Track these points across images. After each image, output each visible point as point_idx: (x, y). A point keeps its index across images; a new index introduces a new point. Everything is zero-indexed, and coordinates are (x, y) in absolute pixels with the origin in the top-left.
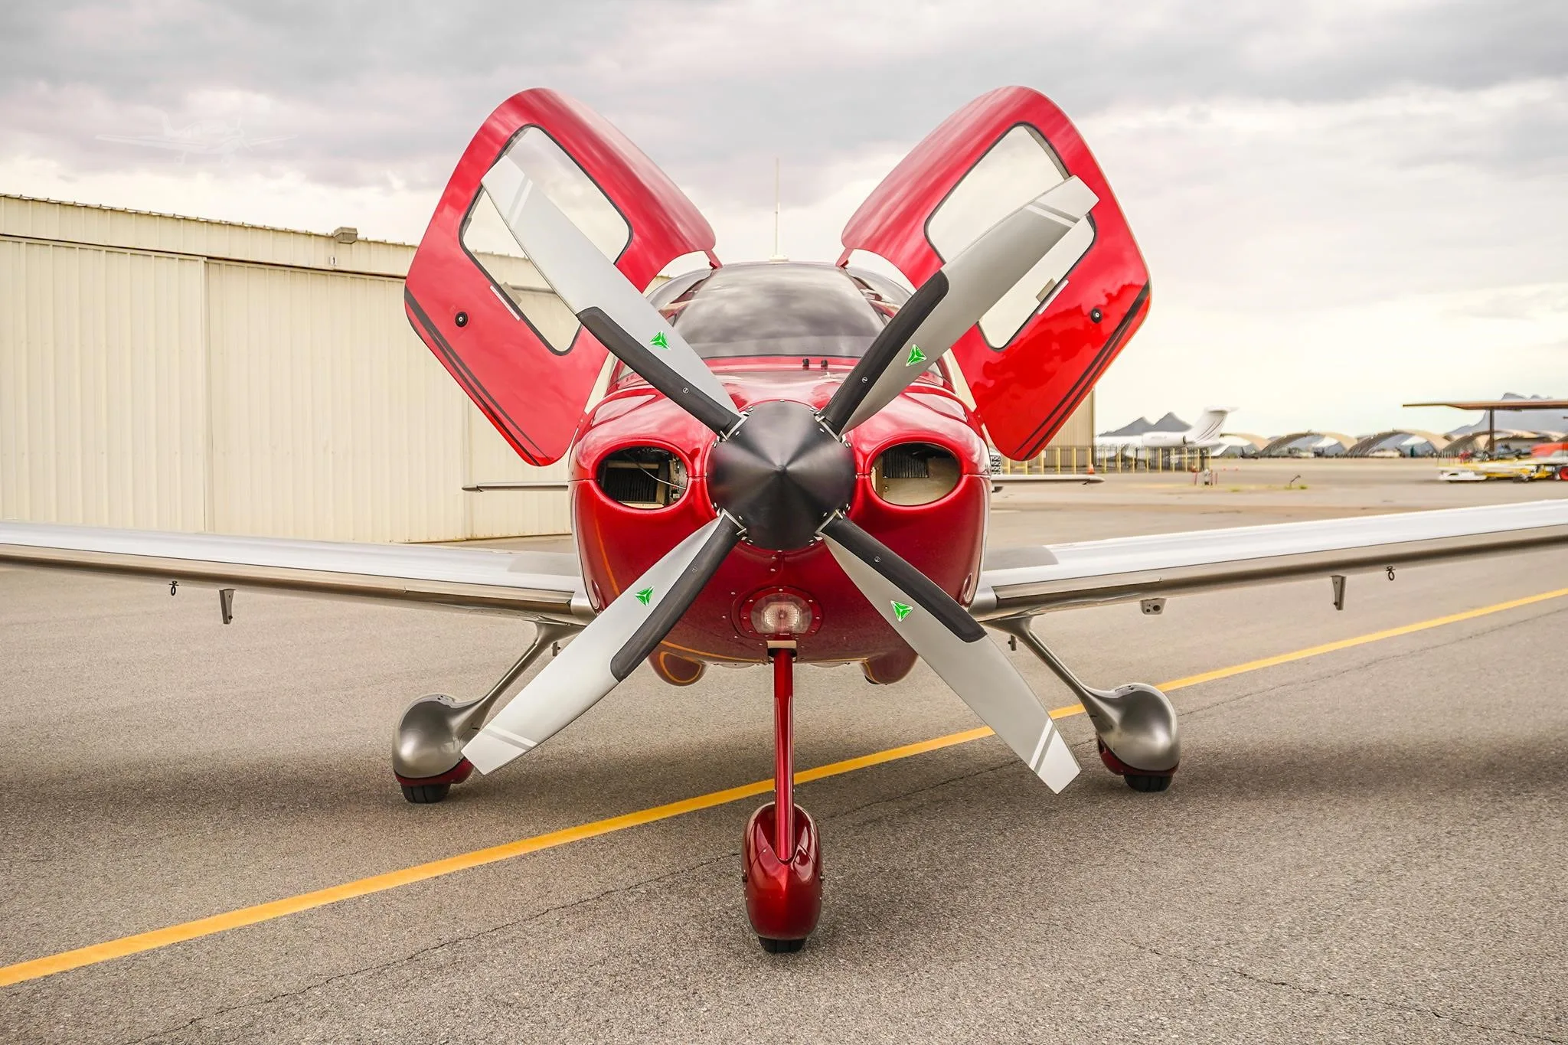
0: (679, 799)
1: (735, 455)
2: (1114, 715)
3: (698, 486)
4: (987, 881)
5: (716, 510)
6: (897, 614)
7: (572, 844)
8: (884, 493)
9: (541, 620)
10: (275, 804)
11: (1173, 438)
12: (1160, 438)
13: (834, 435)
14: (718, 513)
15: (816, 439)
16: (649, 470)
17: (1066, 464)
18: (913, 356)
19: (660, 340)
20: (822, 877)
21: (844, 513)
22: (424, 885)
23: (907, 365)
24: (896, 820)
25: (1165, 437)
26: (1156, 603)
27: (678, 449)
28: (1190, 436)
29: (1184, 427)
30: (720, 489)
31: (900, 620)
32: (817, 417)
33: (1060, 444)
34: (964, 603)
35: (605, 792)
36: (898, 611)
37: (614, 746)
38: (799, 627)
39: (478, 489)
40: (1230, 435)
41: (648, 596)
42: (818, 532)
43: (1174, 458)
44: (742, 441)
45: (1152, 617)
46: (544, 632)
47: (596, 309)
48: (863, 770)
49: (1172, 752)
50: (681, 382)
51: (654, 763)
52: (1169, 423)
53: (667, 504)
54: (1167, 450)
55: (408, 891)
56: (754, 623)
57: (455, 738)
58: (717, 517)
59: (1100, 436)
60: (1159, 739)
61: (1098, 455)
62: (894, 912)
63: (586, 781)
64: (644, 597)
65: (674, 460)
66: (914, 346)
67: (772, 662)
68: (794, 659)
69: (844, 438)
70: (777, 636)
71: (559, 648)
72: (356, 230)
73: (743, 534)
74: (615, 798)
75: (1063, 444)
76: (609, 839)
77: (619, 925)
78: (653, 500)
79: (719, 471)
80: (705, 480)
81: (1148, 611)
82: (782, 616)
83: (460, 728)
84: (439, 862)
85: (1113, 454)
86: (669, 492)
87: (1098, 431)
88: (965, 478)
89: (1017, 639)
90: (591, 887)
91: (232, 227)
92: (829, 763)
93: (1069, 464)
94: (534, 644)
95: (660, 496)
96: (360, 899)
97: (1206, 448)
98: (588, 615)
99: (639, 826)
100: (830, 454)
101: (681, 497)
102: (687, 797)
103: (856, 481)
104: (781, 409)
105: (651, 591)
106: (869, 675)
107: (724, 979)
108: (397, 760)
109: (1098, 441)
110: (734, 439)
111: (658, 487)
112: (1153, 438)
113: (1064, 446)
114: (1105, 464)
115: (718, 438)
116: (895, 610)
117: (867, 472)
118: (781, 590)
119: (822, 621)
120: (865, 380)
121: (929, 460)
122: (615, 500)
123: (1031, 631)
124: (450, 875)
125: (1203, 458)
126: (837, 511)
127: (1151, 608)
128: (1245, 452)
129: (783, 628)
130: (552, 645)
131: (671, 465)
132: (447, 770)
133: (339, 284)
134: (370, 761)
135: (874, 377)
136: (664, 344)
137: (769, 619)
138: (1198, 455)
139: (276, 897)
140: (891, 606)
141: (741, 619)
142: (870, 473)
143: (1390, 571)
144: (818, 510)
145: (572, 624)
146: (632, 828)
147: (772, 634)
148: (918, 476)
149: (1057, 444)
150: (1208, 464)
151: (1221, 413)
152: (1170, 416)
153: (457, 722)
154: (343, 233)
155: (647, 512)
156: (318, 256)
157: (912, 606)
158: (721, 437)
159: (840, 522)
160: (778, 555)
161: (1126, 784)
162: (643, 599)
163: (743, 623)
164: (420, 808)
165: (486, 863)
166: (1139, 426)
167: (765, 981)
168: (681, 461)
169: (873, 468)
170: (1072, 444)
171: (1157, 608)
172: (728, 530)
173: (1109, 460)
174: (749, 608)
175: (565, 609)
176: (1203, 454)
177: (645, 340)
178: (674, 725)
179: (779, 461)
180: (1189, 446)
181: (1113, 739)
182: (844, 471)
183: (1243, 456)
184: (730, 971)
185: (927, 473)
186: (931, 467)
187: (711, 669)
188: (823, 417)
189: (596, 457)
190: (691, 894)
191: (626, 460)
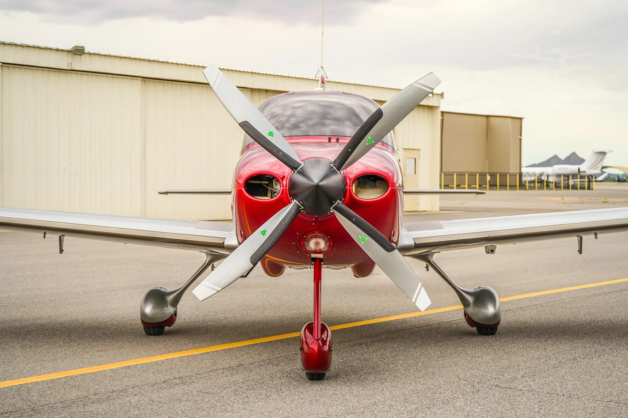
0: (270, 336)
1: (299, 178)
2: (470, 299)
3: (284, 190)
4: (404, 362)
5: (292, 200)
6: (361, 241)
7: (224, 350)
8: (358, 194)
9: (209, 252)
10: (86, 335)
11: (572, 168)
12: (563, 168)
13: (338, 171)
14: (292, 201)
15: (331, 172)
16: (264, 184)
17: (503, 184)
18: (369, 141)
19: (271, 134)
20: (332, 349)
21: (341, 201)
22: (163, 362)
23: (367, 144)
24: (369, 344)
25: (567, 168)
26: (491, 248)
27: (278, 177)
28: (583, 167)
29: (582, 161)
30: (293, 192)
31: (363, 243)
32: (331, 164)
33: (499, 172)
34: (392, 242)
35: (236, 333)
36: (362, 240)
37: (238, 316)
38: (324, 248)
39: (166, 193)
40: (611, 167)
41: (265, 233)
42: (331, 208)
43: (571, 182)
44: (302, 173)
45: (490, 255)
46: (209, 257)
47: (246, 122)
48: (357, 327)
49: (496, 316)
50: (279, 150)
51: (258, 323)
52: (573, 159)
53: (272, 198)
54: (567, 176)
55: (157, 363)
56: (306, 246)
57: (169, 305)
58: (292, 202)
59: (526, 167)
60: (490, 310)
61: (524, 179)
62: (362, 370)
63: (227, 329)
64: (264, 233)
65: (275, 180)
66: (369, 137)
67: (313, 264)
68: (322, 263)
69: (342, 173)
70: (315, 252)
71: (214, 267)
72: (83, 47)
73: (302, 209)
74: (241, 335)
75: (501, 172)
76: (241, 349)
77: (248, 373)
78: (267, 196)
79: (293, 185)
80: (287, 188)
81: (488, 252)
82: (317, 244)
83: (171, 301)
84: (166, 355)
85: (533, 178)
86: (273, 193)
87: (523, 164)
88: (390, 188)
89: (429, 266)
90: (234, 363)
91: (16, 46)
92: (340, 324)
93: (505, 184)
94: (205, 263)
95: (269, 194)
96: (137, 365)
97: (592, 176)
98: (232, 249)
99: (253, 344)
100: (336, 179)
101: (277, 195)
102: (274, 335)
103: (347, 189)
104: (317, 161)
105: (266, 231)
106: (355, 273)
107: (292, 387)
108: (143, 315)
109: (524, 170)
110: (299, 172)
111: (268, 190)
112: (559, 168)
113: (502, 173)
114: (527, 185)
115: (293, 172)
116: (361, 240)
117: (351, 185)
118: (317, 232)
119: (333, 245)
120: (350, 150)
121: (377, 181)
122: (252, 195)
123: (433, 260)
124: (173, 359)
125: (589, 182)
126: (339, 201)
127: (490, 251)
128: (620, 178)
129: (318, 248)
130: (211, 266)
131: (273, 182)
132: (166, 319)
133: (74, 78)
134: (123, 320)
135: (353, 149)
136: (272, 135)
137: (312, 245)
138: (586, 180)
139: (100, 364)
140: (359, 238)
141: (300, 244)
142: (352, 186)
143: (596, 234)
144: (331, 200)
145: (223, 254)
146: (250, 345)
147: (313, 251)
148: (372, 187)
149: (497, 172)
150: (592, 185)
151: (603, 153)
152: (574, 154)
153: (170, 298)
154: (77, 49)
155: (264, 200)
156: (63, 62)
157: (367, 238)
158: (294, 172)
159: (339, 205)
160: (316, 218)
161: (477, 333)
162: (263, 233)
163: (302, 246)
164: (152, 338)
165: (187, 355)
166: (554, 161)
167: (308, 387)
168: (278, 180)
169: (354, 184)
170: (507, 172)
171: (492, 251)
172: (296, 207)
173: (530, 182)
174: (304, 240)
175: (221, 246)
176: (590, 178)
177: (265, 133)
178: (266, 309)
179: (316, 181)
180: (582, 174)
181: (470, 310)
182: (342, 186)
183: (619, 181)
184: (294, 385)
185: (376, 187)
186: (377, 184)
187: (288, 270)
188: (334, 164)
189: (245, 179)
190: (277, 365)
191: (256, 180)
